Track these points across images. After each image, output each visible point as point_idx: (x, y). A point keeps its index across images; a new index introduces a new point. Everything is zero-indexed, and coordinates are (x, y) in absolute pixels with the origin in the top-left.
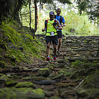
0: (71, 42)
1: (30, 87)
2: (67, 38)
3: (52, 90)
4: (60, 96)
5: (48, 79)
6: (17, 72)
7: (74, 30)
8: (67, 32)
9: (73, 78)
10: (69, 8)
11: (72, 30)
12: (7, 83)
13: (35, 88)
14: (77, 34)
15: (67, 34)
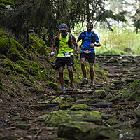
0: (127, 62)
1: (86, 109)
2: (123, 58)
3: (109, 113)
4: (118, 119)
5: (104, 102)
6: (71, 94)
7: (130, 50)
8: (123, 52)
9: (131, 99)
10: (124, 26)
11: (127, 50)
12: (62, 106)
13: (91, 111)
14: (133, 53)
15: (122, 54)
